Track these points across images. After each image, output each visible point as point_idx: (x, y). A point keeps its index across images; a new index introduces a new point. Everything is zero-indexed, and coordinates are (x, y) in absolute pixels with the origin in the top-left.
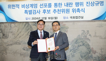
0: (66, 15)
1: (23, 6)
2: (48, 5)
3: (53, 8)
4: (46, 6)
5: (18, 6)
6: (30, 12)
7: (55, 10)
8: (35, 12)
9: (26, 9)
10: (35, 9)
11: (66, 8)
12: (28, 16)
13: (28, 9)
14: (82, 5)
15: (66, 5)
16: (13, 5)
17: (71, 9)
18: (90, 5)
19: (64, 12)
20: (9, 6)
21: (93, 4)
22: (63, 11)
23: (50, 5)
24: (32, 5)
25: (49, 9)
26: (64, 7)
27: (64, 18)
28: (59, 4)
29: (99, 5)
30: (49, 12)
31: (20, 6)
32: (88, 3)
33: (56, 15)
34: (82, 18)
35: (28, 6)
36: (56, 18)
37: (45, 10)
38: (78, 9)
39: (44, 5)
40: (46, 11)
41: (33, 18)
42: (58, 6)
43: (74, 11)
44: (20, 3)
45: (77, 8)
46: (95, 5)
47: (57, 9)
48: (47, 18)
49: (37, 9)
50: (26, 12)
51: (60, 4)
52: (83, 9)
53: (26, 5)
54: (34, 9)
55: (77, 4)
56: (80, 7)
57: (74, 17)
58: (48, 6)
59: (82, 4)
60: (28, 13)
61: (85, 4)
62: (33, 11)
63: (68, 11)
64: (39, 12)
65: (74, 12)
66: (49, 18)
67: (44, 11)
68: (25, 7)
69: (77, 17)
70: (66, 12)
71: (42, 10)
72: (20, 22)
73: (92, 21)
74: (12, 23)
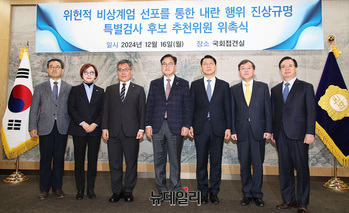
0: (203, 37)
1: (100, 14)
2: (160, 12)
3: (172, 19)
4: (155, 14)
5: (88, 14)
6: (118, 30)
7: (177, 25)
8: (129, 29)
9: (107, 22)
10: (129, 22)
11: (203, 20)
12: (114, 38)
13: (113, 23)
14: (242, 15)
15: (203, 13)
16: (76, 12)
17: (215, 23)
18: (262, 14)
19: (198, 31)
20: (67, 15)
21: (267, 12)
22: (197, 27)
23: (165, 13)
24: (122, 13)
25: (162, 22)
26: (198, 19)
27: (200, 44)
28: (188, 10)
29: (282, 14)
30: (163, 28)
31: (94, 14)
32: (257, 10)
33: (180, 36)
34: (242, 44)
35: (111, 15)
36: (179, 44)
37: (152, 25)
38: (233, 24)
39: (151, 12)
40: (157, 27)
41: (125, 44)
42: (185, 16)
43: (222, 27)
44: (94, 7)
45: (229, 21)
46: (272, 14)
47: (181, 22)
48: (159, 45)
49: (133, 22)
50: (107, 28)
51: (190, 11)
52: (245, 24)
53: (107, 12)
54: (127, 21)
55: (230, 11)
56: (238, 20)
57: (222, 44)
58: (160, 16)
59: (241, 11)
60: (114, 32)
61: (248, 11)
62: (124, 27)
63: (208, 27)
64: (139, 29)
65: (224, 30)
66: (163, 44)
67: (152, 28)
68: (106, 17)
69: (229, 43)
70: (203, 30)
71: (146, 24)
72: (94, 54)
73: (265, 54)
74: (73, 55)
